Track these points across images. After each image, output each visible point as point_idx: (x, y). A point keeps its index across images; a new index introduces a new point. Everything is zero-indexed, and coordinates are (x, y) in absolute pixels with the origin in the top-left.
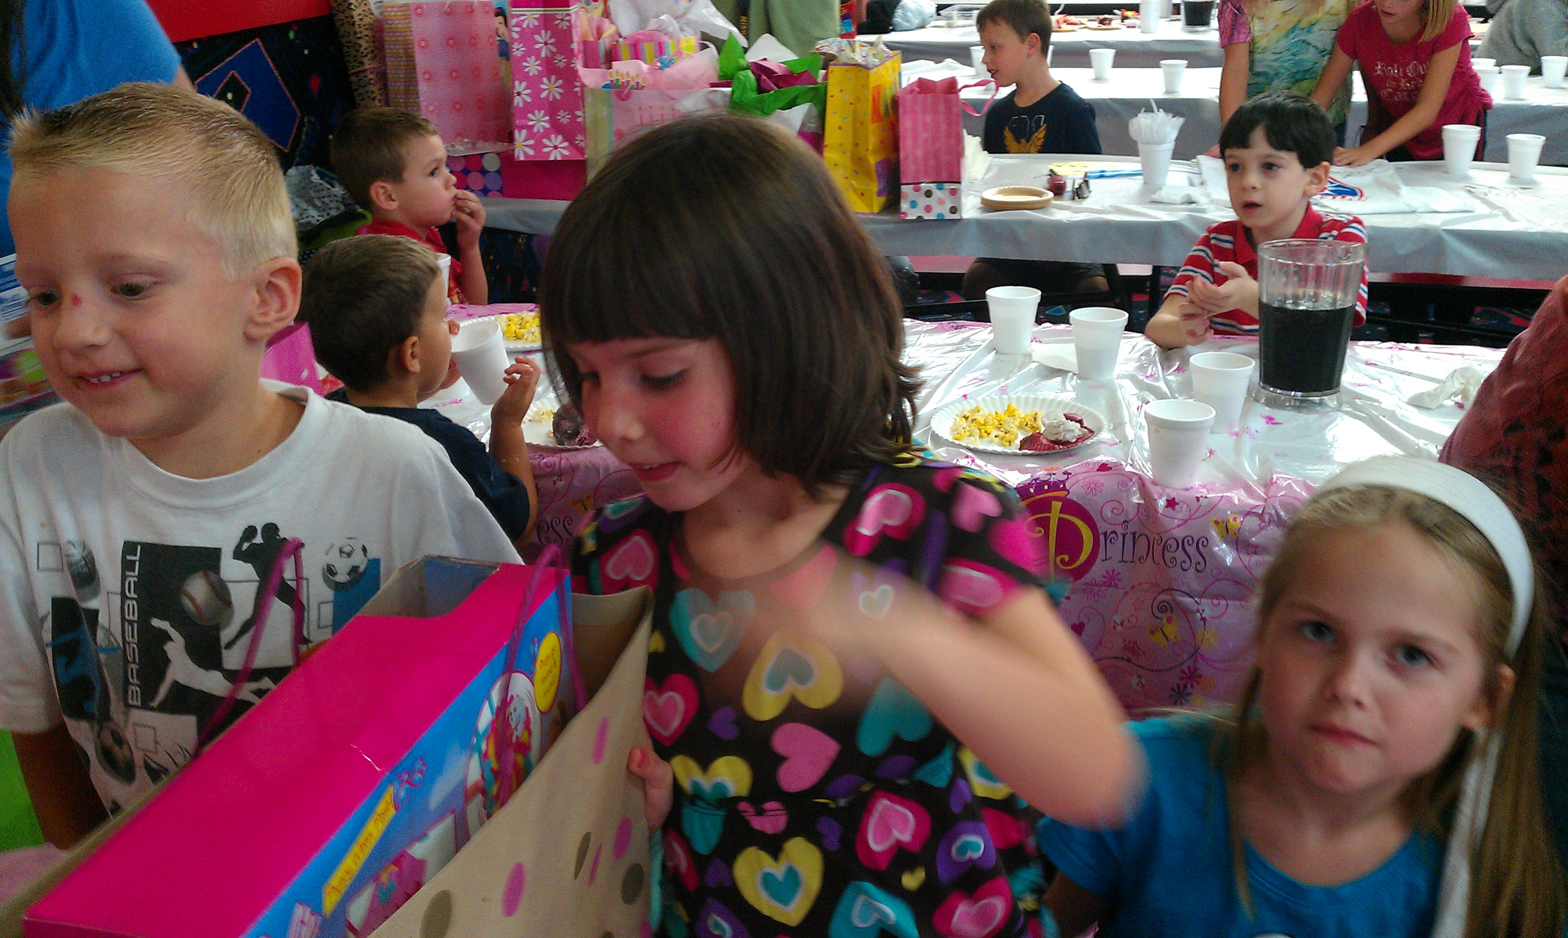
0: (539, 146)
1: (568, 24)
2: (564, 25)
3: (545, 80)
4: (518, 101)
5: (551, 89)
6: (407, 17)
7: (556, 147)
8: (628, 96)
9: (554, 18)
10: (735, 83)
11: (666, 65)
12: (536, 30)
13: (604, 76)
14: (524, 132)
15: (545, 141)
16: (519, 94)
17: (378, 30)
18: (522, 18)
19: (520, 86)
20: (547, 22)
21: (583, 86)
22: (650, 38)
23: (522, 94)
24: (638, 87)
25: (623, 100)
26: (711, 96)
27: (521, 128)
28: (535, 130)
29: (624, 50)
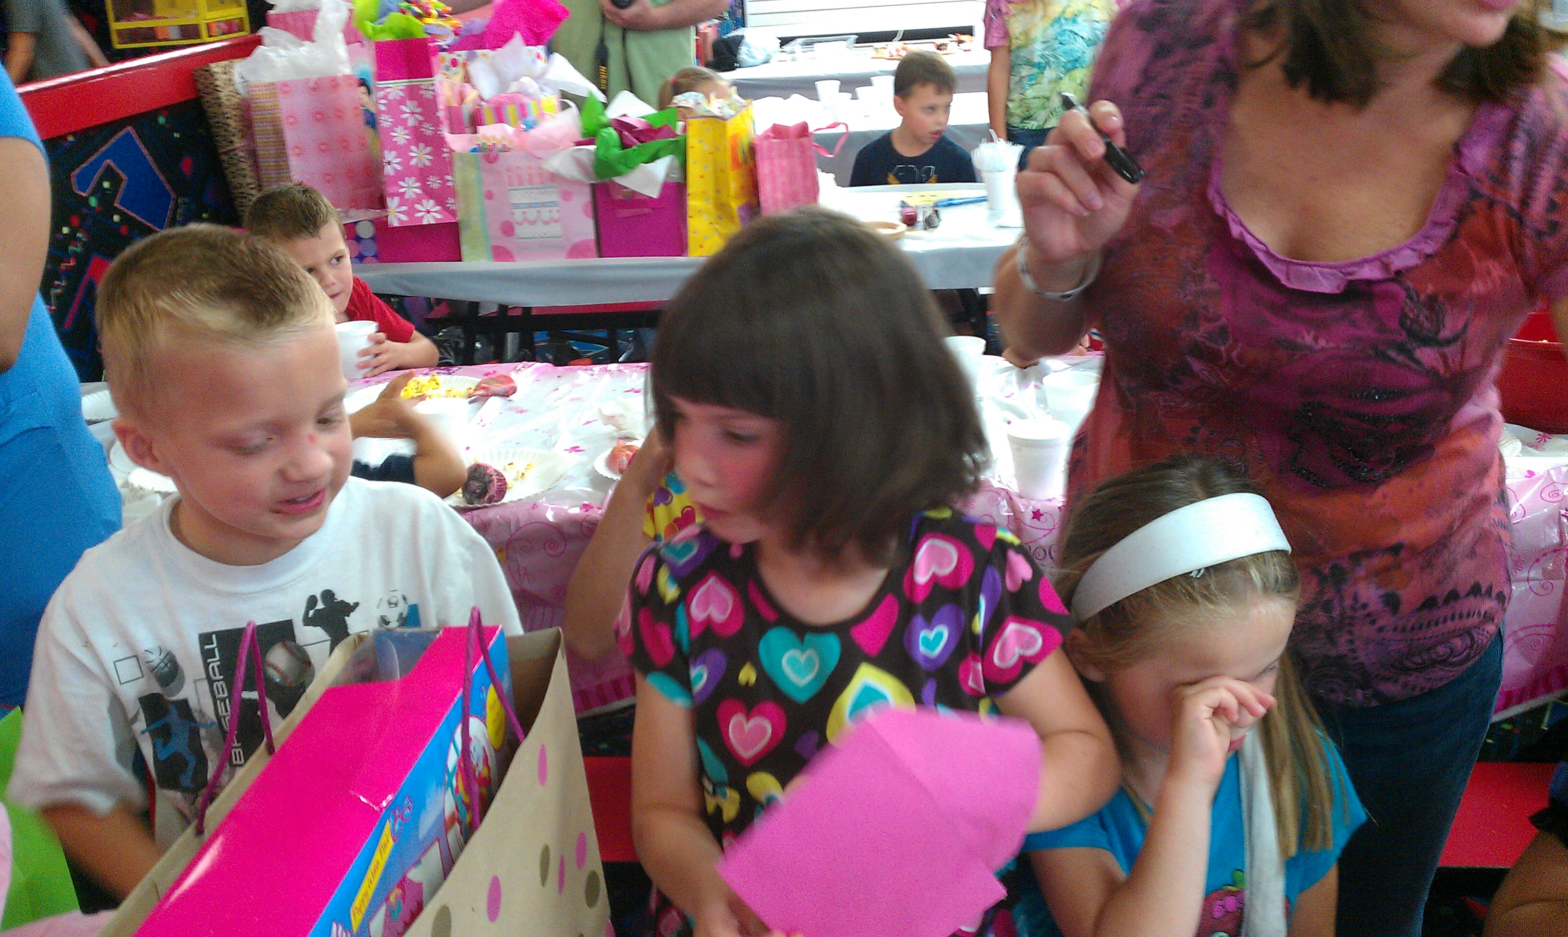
0: (411, 212)
1: (433, 93)
2: (428, 95)
3: (413, 148)
4: (389, 170)
5: (420, 156)
6: (274, 95)
7: (428, 212)
8: (496, 158)
9: (418, 88)
10: (598, 140)
11: (530, 126)
12: (402, 102)
13: (471, 141)
14: (396, 200)
15: (418, 207)
16: (389, 163)
17: (246, 109)
18: (388, 90)
19: (390, 156)
20: (412, 93)
21: (451, 151)
22: (512, 100)
23: (392, 163)
24: (505, 149)
25: (491, 162)
26: (577, 155)
27: (393, 195)
28: (407, 196)
29: (488, 114)
